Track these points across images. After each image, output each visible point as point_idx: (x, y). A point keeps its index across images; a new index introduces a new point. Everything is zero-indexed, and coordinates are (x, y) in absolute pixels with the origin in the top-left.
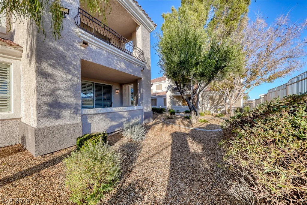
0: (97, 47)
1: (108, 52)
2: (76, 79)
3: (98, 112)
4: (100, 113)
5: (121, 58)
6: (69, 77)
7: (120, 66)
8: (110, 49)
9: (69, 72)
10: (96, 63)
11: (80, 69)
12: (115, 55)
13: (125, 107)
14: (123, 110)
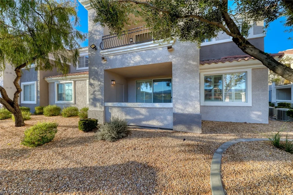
0: (113, 55)
1: (122, 54)
2: (102, 83)
3: (114, 105)
4: (115, 106)
5: (134, 52)
6: (99, 83)
7: (134, 61)
8: (121, 51)
9: (99, 80)
10: (112, 68)
11: (104, 77)
12: (129, 53)
13: (140, 103)
14: (137, 106)
